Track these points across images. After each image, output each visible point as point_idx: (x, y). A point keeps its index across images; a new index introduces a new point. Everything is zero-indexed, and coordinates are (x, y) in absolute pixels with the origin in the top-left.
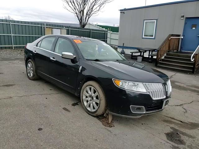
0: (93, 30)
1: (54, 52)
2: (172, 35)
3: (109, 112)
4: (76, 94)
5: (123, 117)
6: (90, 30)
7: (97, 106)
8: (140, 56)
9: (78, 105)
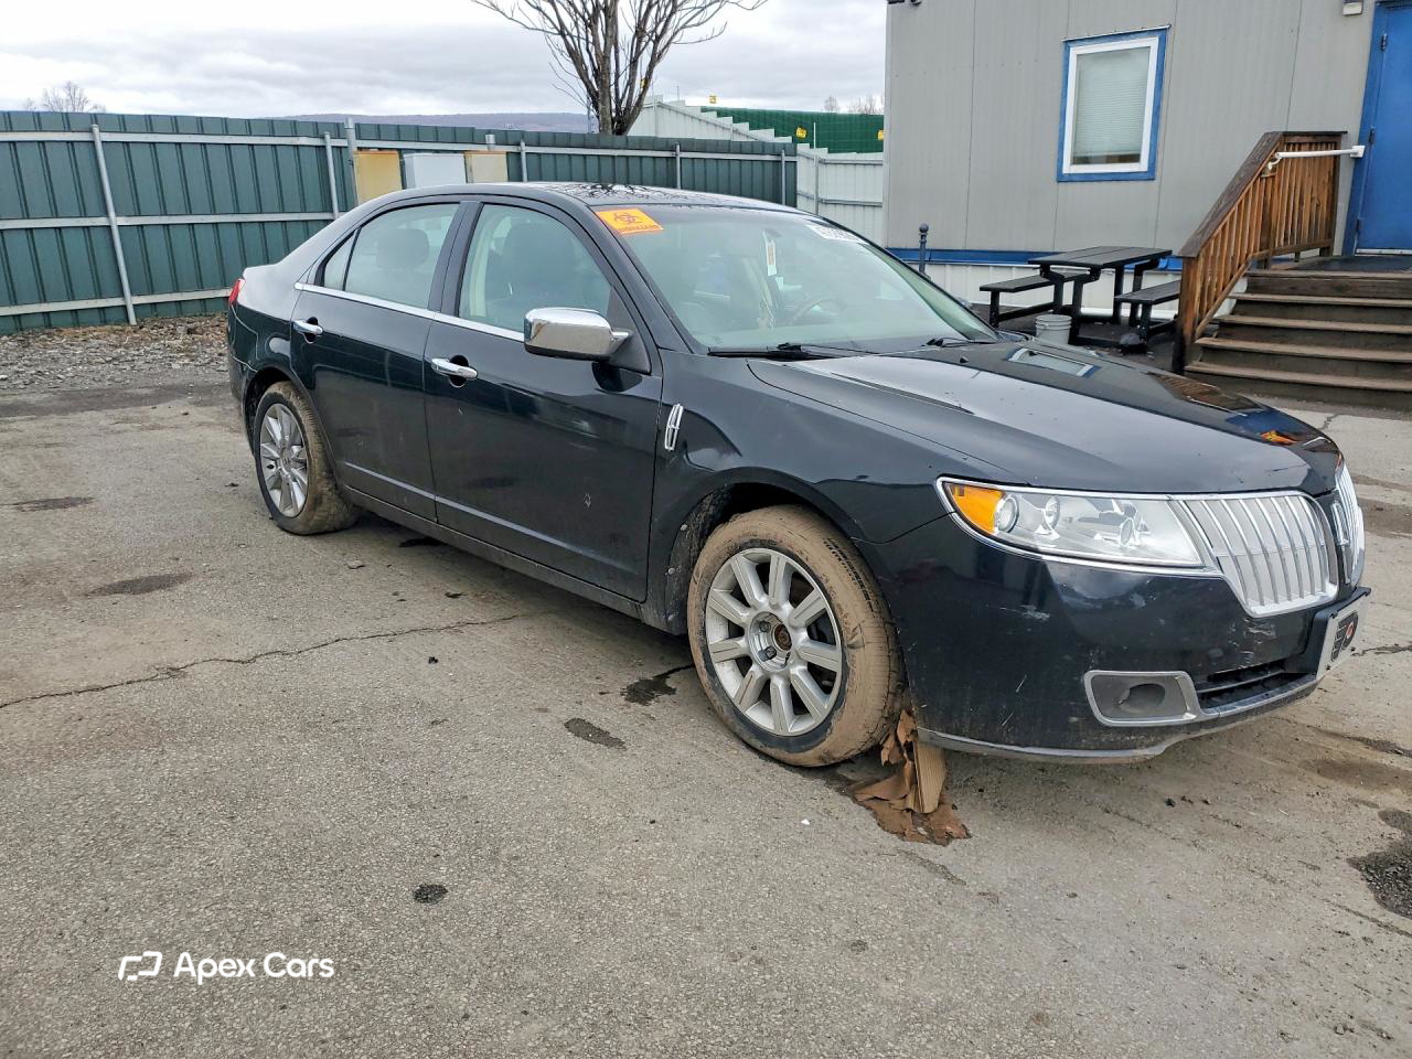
0: (688, 145)
1: (457, 314)
2: (1286, 134)
3: (923, 732)
4: (651, 617)
5: (1031, 759)
6: (669, 145)
7: (827, 690)
8: (1056, 307)
9: (671, 691)
